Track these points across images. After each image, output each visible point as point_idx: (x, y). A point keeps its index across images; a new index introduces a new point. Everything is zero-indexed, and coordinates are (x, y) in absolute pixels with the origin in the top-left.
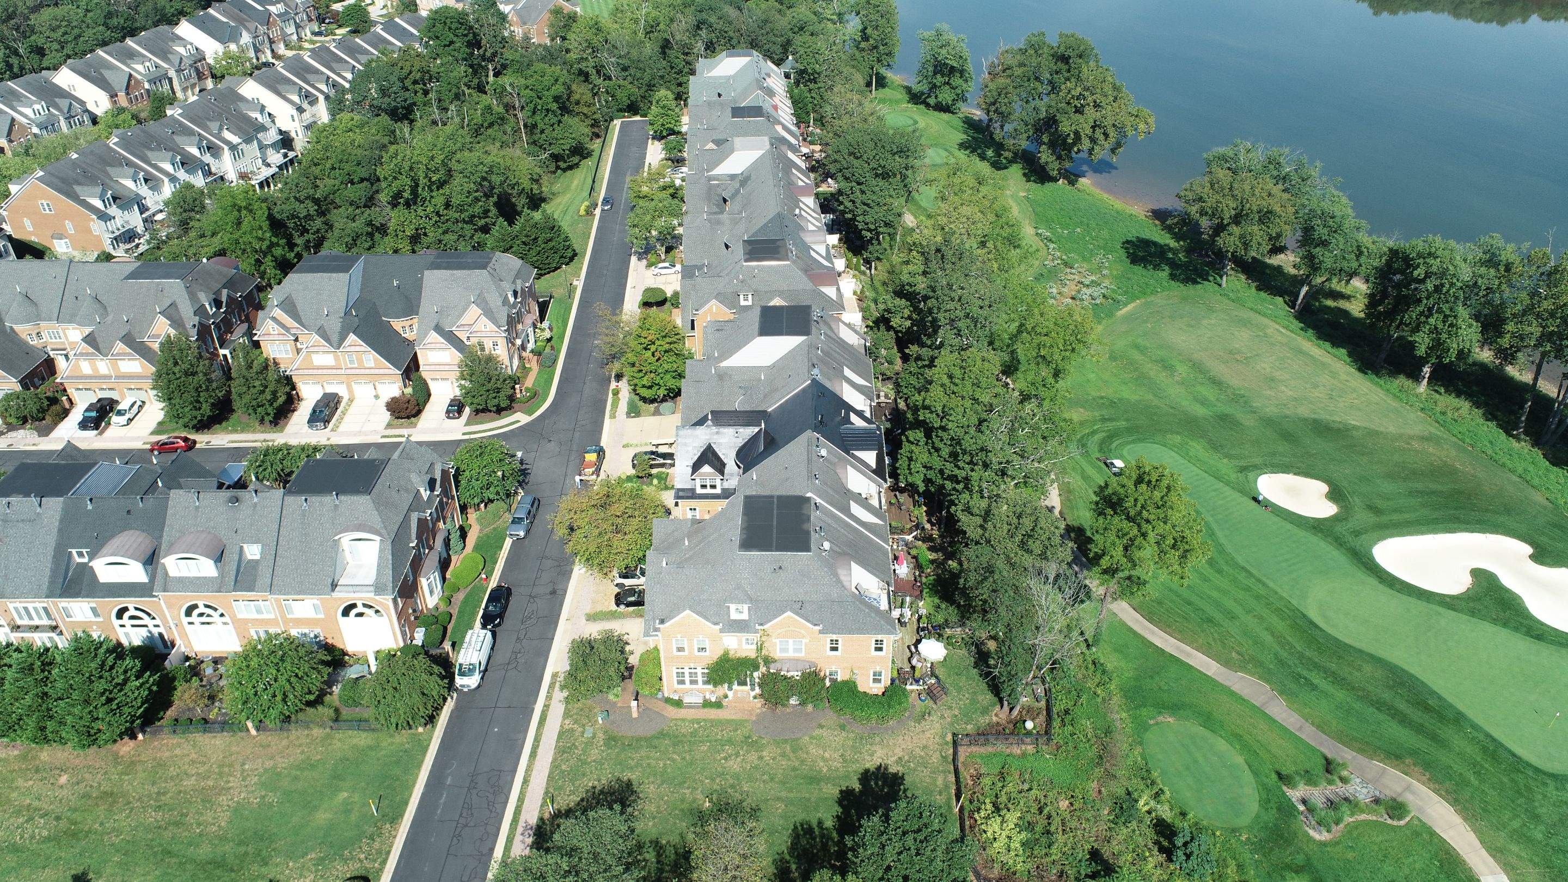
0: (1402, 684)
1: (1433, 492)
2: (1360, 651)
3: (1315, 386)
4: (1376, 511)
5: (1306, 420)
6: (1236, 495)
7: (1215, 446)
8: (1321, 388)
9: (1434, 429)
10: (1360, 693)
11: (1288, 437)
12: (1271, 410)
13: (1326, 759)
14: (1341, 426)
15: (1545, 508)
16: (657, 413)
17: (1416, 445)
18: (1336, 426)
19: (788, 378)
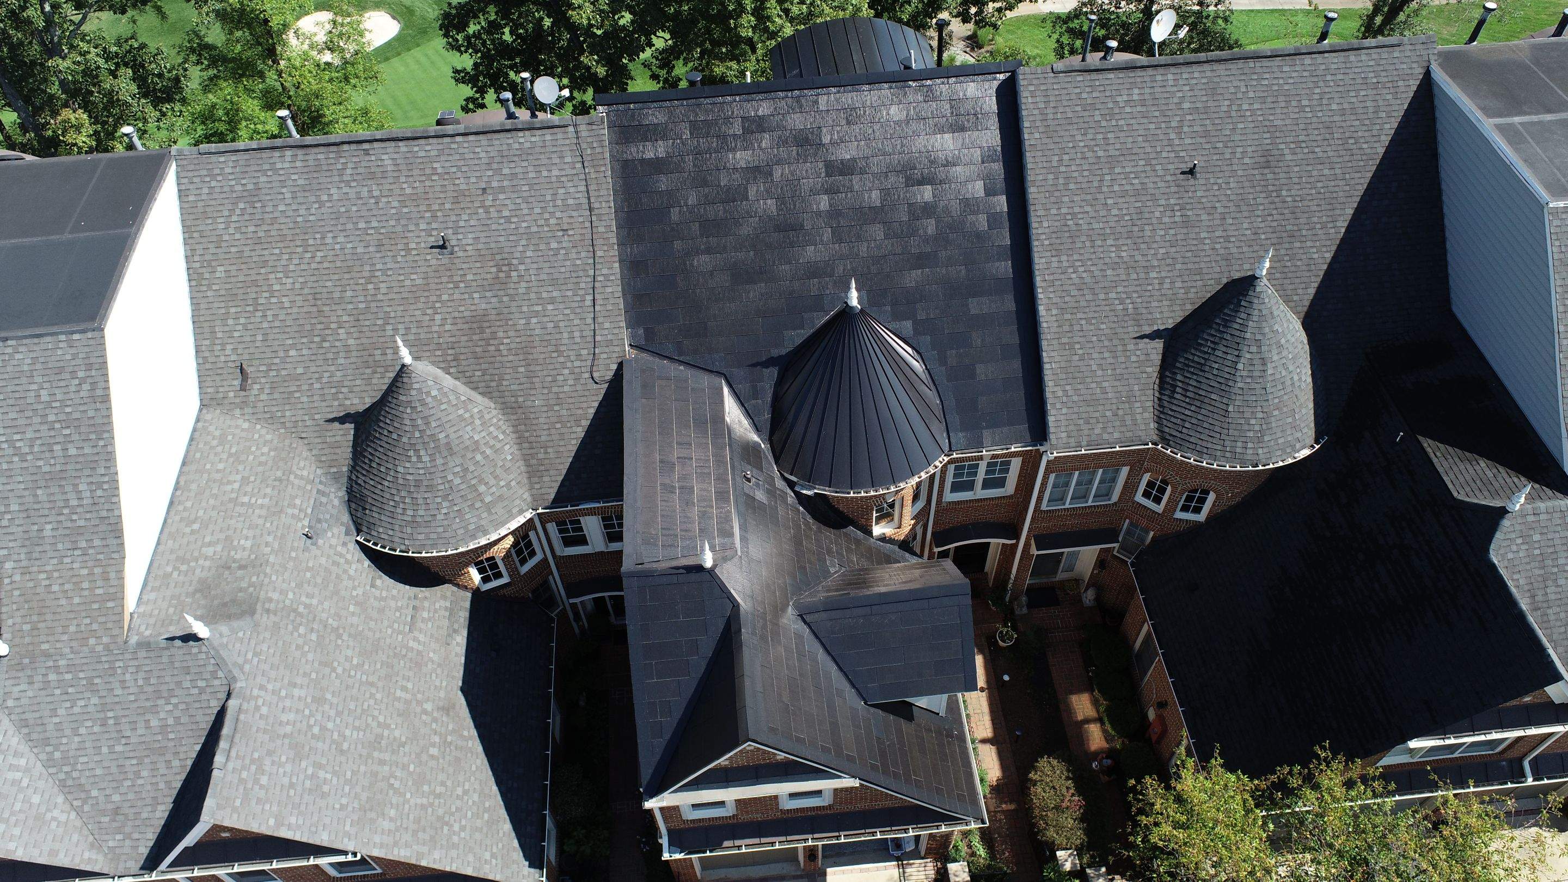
19: (445, 260)
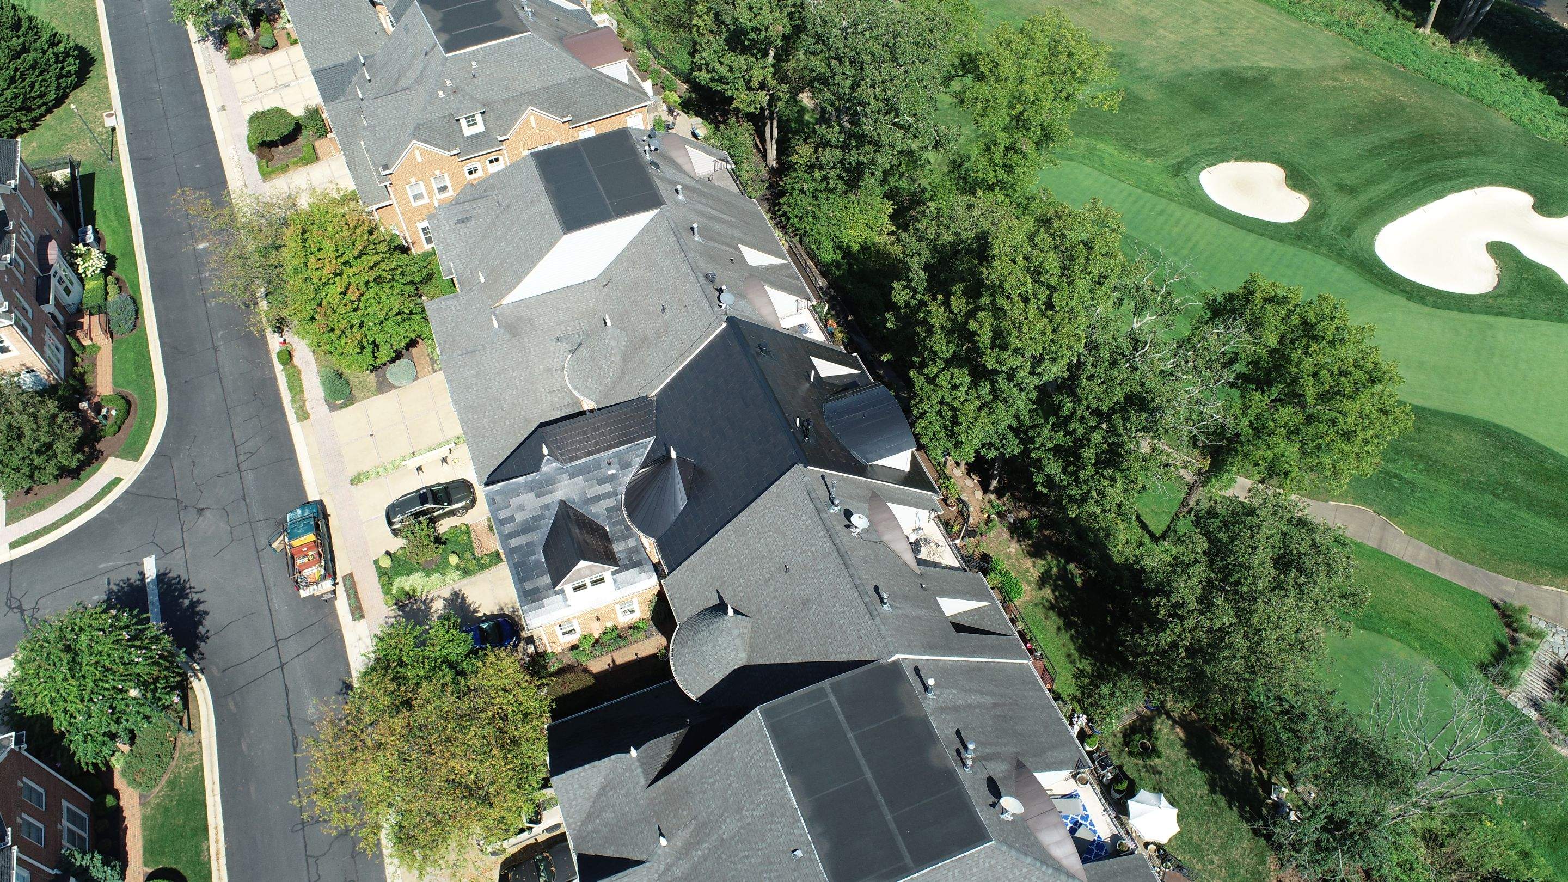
0: (1504, 447)
1: (1392, 145)
2: (1437, 413)
3: (1196, 20)
4: (1351, 191)
5: (1211, 74)
6: (1189, 214)
7: (1128, 144)
8: (1204, 20)
9: (1353, 52)
10: (1464, 476)
11: (1203, 105)
12: (1164, 69)
13: (1496, 606)
14: (1255, 73)
15: (1515, 133)
16: (383, 386)
17: (1345, 79)
18: (1249, 74)
19: (660, 313)
